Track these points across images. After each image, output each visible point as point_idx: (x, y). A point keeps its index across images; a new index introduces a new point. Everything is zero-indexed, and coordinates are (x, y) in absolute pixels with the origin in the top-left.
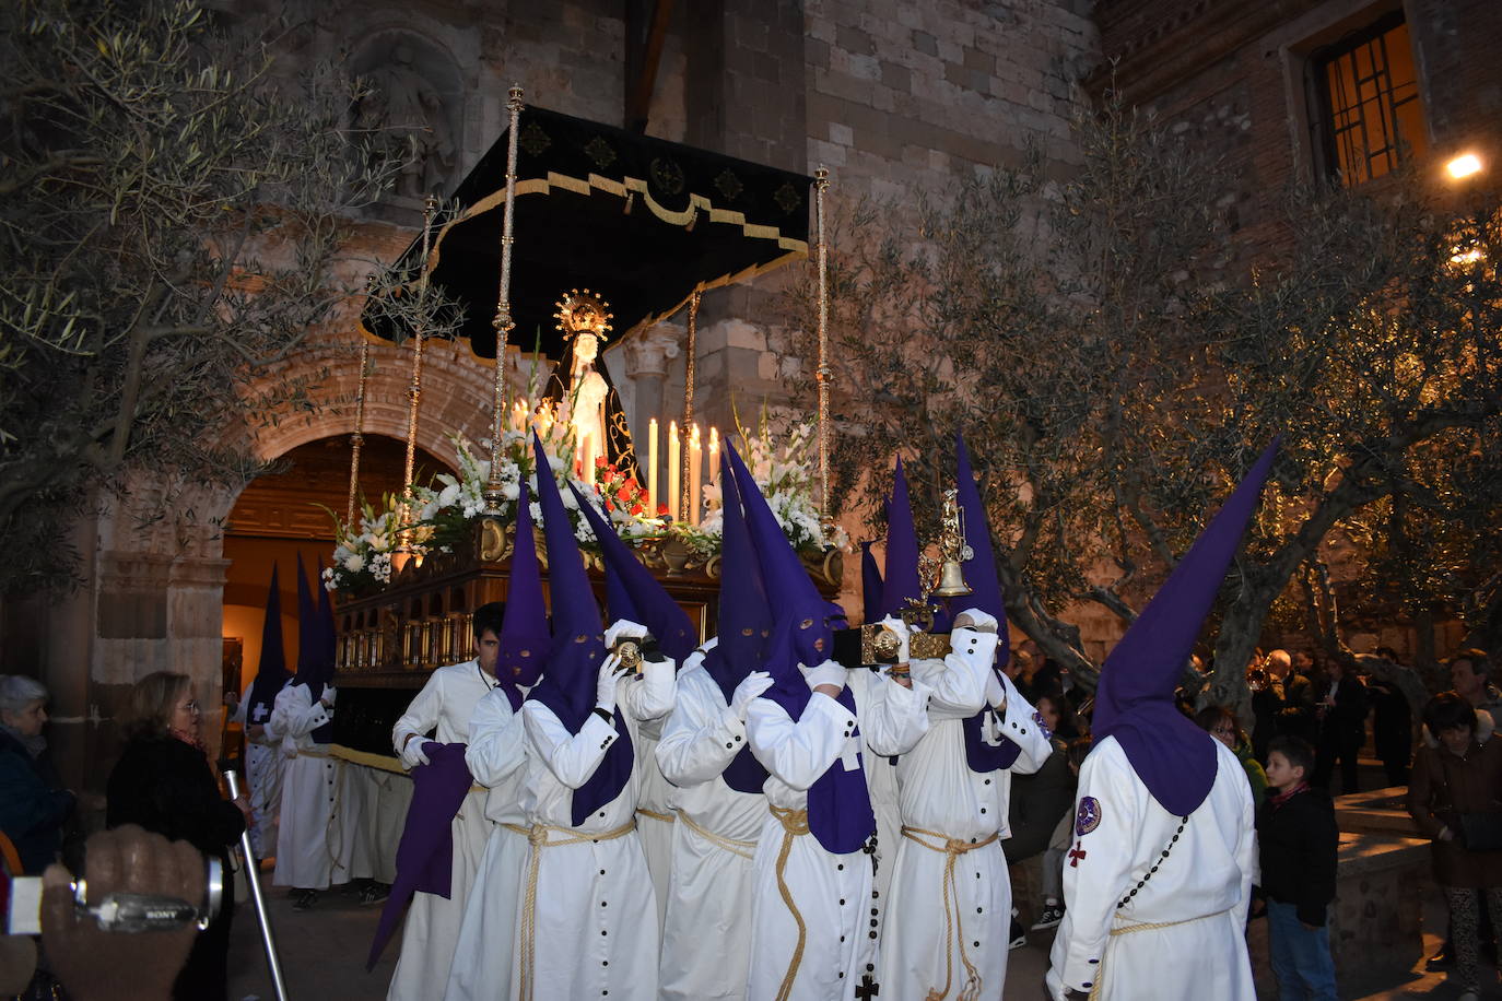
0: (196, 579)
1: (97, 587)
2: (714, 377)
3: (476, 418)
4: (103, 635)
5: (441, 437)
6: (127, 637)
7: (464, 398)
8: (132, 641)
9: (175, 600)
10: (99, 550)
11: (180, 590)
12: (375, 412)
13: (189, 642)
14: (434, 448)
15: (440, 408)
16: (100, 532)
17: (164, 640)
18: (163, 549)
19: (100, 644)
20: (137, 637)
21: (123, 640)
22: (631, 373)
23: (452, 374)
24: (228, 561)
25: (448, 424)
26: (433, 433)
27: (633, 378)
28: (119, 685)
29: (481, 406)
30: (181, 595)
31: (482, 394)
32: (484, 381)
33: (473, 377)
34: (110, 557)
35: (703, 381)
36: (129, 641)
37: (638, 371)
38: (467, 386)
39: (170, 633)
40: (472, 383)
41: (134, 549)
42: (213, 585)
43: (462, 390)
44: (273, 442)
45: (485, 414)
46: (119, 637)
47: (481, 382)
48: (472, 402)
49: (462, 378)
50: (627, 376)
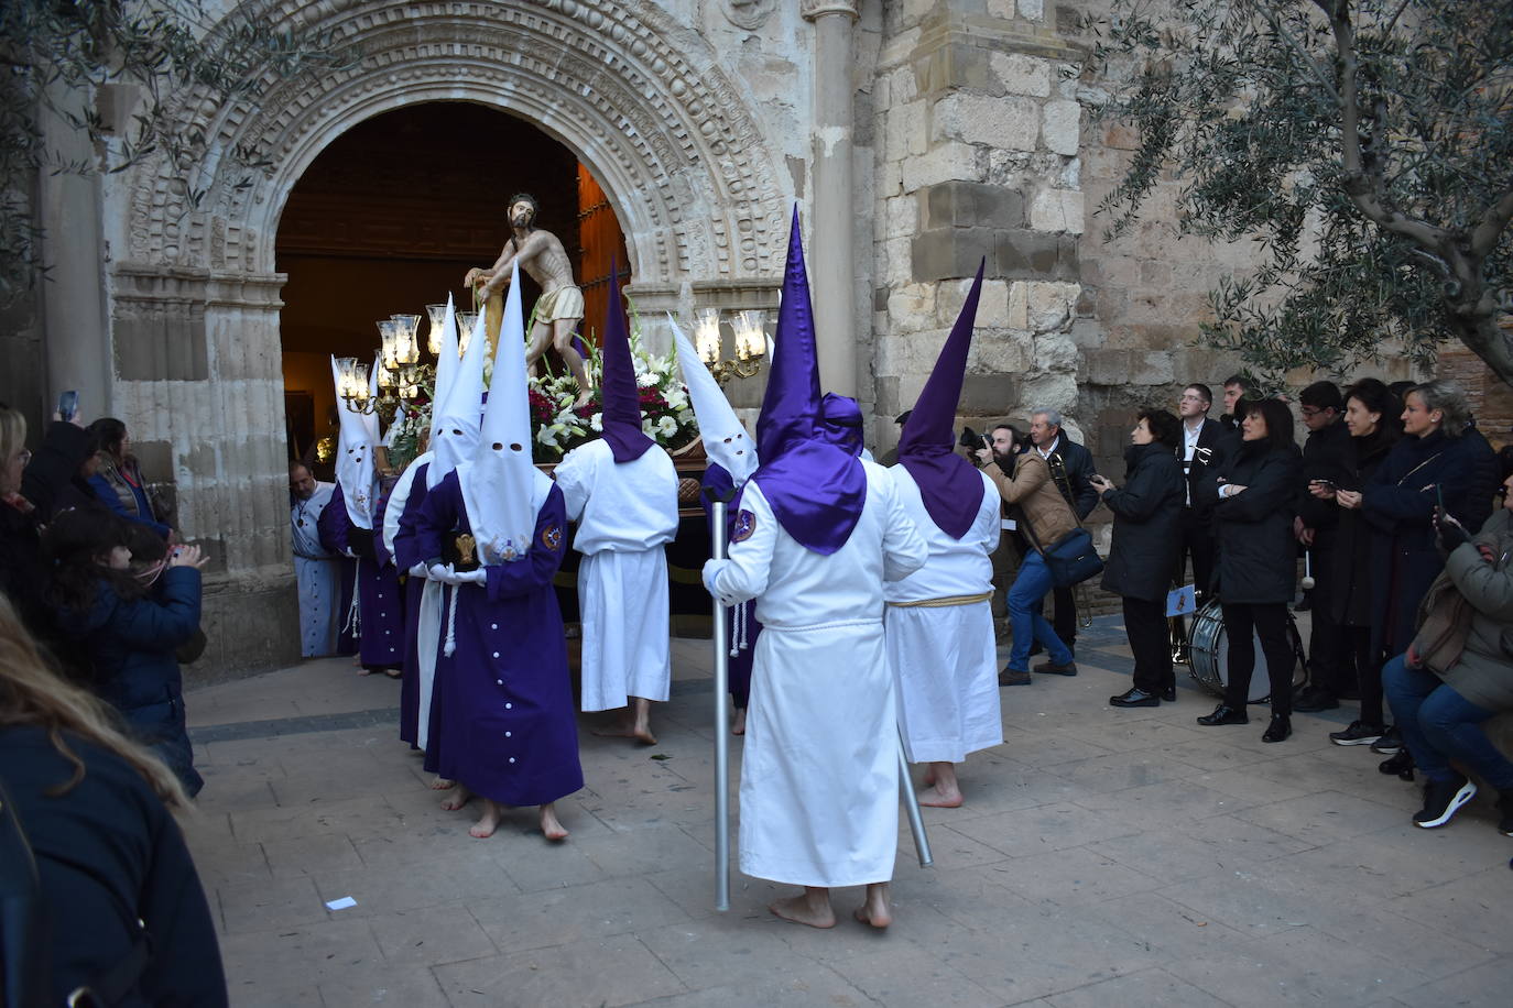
0: (242, 301)
1: (111, 312)
2: (923, 17)
3: (603, 77)
4: (124, 376)
5: (554, 106)
6: (155, 379)
7: (585, 48)
8: (164, 383)
9: (217, 329)
10: (108, 260)
11: (222, 316)
12: (464, 70)
13: (239, 385)
14: (546, 120)
15: (553, 65)
16: (107, 237)
17: (204, 384)
18: (196, 260)
19: (120, 387)
20: (169, 379)
21: (150, 383)
22: (811, 13)
23: (569, 15)
24: (284, 277)
25: (562, 87)
26: (543, 100)
27: (811, 19)
28: (150, 442)
29: (608, 59)
30: (223, 323)
31: (608, 43)
32: (612, 23)
33: (595, 16)
34: (123, 273)
35: (907, 23)
36: (158, 383)
37: (818, 9)
38: (589, 32)
39: (213, 373)
40: (595, 27)
41: (157, 258)
42: (266, 309)
43: (582, 37)
44: (333, 114)
45: (615, 72)
46: (145, 379)
47: (607, 24)
48: (596, 53)
49: (580, 20)
50: (804, 17)
